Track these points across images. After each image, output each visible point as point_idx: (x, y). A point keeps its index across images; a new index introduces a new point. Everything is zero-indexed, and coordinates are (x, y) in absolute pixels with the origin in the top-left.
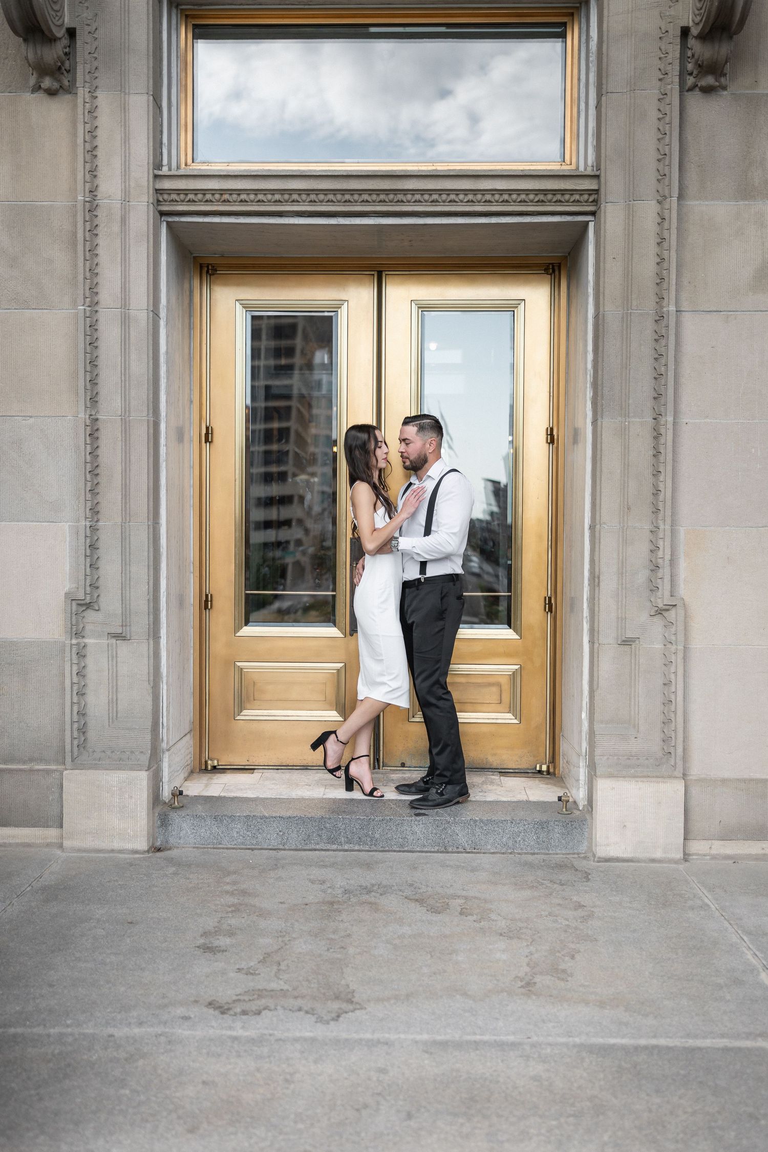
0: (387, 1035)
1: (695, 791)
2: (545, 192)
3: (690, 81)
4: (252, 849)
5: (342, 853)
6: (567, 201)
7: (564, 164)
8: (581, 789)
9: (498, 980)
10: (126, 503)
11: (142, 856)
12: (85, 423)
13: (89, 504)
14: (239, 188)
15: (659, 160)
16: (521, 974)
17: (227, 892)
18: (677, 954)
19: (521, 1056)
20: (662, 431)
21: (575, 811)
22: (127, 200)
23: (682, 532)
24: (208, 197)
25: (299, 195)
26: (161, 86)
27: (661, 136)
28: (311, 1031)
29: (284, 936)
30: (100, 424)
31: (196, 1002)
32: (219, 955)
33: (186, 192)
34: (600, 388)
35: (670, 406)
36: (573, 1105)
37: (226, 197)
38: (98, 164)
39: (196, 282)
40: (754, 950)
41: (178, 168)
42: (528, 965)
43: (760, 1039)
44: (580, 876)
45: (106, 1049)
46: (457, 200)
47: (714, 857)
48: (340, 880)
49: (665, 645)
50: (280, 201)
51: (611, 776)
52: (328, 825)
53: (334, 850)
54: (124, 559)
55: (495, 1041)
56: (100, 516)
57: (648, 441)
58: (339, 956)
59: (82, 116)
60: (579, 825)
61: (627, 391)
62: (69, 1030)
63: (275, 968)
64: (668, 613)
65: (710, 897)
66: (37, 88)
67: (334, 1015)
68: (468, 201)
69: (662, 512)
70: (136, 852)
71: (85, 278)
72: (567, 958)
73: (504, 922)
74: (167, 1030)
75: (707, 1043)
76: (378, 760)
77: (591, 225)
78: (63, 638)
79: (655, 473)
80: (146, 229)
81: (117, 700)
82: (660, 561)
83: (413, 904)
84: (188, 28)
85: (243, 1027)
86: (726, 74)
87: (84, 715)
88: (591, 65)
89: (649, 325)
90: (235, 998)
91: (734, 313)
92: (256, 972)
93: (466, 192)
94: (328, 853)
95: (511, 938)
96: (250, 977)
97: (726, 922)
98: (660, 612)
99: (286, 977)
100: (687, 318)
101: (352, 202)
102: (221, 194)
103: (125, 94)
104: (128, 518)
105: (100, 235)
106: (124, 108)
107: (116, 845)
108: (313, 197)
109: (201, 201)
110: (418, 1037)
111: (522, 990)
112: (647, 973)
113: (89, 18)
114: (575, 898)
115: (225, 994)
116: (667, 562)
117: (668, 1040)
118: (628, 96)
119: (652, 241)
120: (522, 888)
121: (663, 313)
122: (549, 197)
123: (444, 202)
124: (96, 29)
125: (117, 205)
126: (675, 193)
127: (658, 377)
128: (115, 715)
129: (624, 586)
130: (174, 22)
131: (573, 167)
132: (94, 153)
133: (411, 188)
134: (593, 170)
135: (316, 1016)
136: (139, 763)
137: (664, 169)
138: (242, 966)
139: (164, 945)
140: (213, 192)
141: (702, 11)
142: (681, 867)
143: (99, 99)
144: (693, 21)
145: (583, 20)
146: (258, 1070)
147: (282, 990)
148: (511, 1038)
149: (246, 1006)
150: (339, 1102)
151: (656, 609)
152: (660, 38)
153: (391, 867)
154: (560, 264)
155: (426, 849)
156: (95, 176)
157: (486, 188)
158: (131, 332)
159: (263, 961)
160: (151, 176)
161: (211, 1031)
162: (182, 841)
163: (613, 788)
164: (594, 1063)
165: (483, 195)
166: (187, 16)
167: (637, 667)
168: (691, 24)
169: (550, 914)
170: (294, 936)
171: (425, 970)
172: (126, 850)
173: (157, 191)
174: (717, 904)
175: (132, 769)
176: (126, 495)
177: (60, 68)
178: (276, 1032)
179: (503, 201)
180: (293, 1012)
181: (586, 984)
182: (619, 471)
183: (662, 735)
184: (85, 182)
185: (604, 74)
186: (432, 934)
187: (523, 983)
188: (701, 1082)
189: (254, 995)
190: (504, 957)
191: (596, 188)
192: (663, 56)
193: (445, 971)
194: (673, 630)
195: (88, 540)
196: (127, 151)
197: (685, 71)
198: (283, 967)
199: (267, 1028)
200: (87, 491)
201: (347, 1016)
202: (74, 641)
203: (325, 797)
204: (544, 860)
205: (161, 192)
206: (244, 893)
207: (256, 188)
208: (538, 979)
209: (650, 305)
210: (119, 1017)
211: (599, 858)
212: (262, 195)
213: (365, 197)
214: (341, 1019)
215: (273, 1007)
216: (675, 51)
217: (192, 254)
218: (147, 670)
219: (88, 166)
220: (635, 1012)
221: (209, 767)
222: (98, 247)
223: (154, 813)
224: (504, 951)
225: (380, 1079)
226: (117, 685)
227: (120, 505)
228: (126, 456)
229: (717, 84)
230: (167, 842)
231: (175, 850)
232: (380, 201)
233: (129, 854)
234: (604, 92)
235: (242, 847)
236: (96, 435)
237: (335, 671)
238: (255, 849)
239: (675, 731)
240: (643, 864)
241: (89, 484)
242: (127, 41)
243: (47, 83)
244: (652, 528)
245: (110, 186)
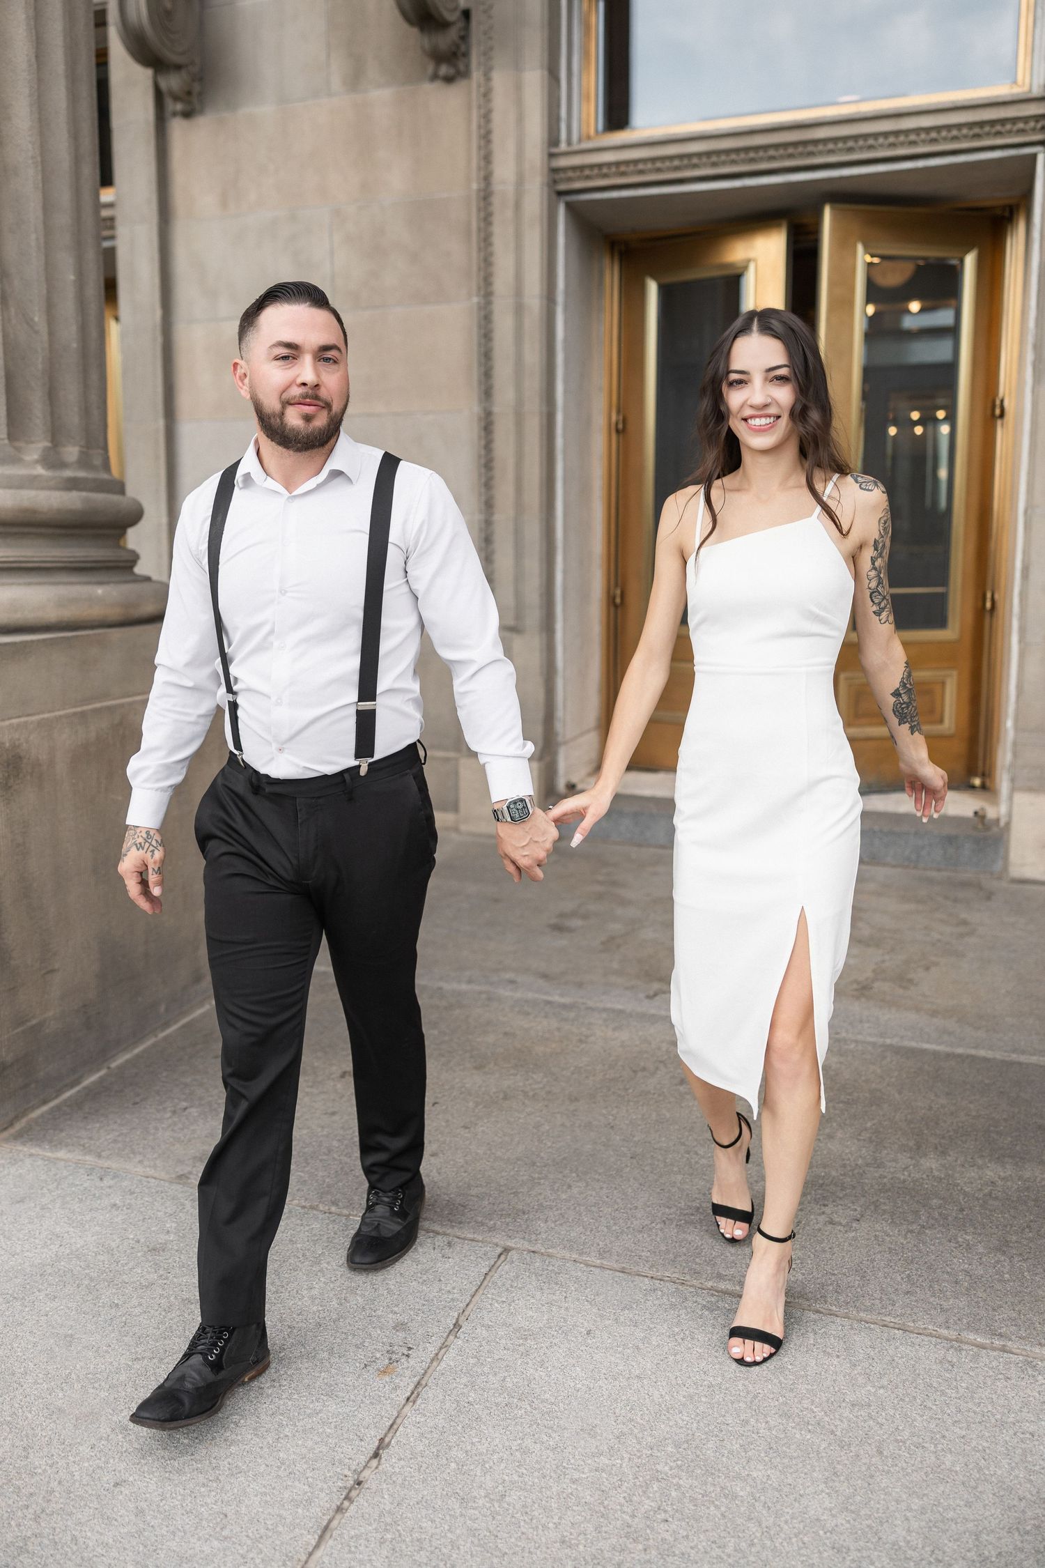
2: (981, 124)
6: (1009, 132)
7: (1015, 85)
8: (1002, 804)
10: (519, 496)
12: (480, 416)
13: (483, 498)
14: (635, 158)
21: (994, 828)
22: (521, 183)
26: (559, 57)
29: (636, 923)
30: (495, 418)
33: (581, 168)
38: (492, 149)
41: (579, 142)
46: (876, 145)
51: (1031, 790)
54: (517, 552)
56: (494, 510)
59: (477, 101)
60: (994, 843)
66: (435, 77)
68: (888, 145)
71: (480, 269)
77: (1041, 160)
80: (539, 211)
93: (886, 135)
101: (754, 161)
102: (618, 167)
103: (520, 71)
104: (521, 511)
105: (495, 224)
106: (518, 87)
108: (714, 159)
122: (989, 129)
123: (861, 148)
124: (491, 7)
125: (510, 189)
131: (1026, 88)
132: (489, 138)
133: (821, 137)
140: (609, 165)
143: (494, 80)
154: (1018, 204)
156: (490, 163)
158: (526, 323)
160: (547, 155)
170: (645, 924)
173: (554, 171)
176: (519, 489)
177: (455, 53)
179: (930, 141)
184: (479, 169)
195: (482, 534)
196: (521, 131)
200: (481, 485)
205: (557, 171)
207: (654, 156)
211: (1012, 878)
212: (660, 163)
217: (601, 232)
218: (539, 663)
219: (482, 152)
222: (493, 236)
227: (514, 498)
228: (520, 448)
236: (490, 428)
241: (483, 478)
242: (522, 14)
243: (444, 70)
245: (504, 171)
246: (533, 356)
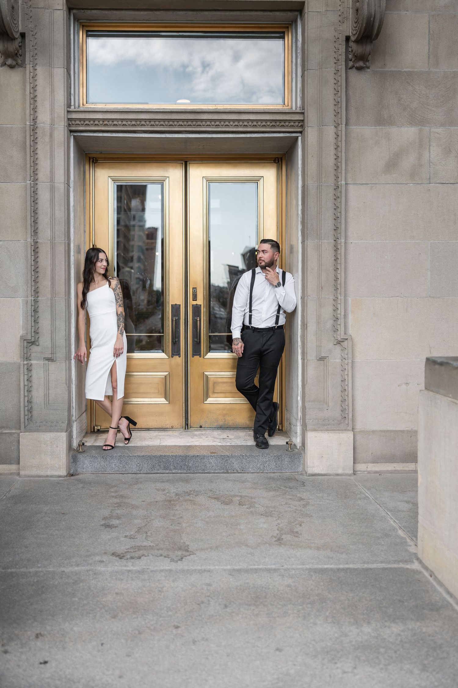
0: (209, 567)
1: (358, 437)
3: (351, 64)
4: (123, 474)
5: (171, 475)
6: (287, 126)
7: (284, 106)
8: (298, 438)
9: (263, 538)
10: (53, 287)
11: (63, 479)
12: (31, 244)
13: (33, 288)
14: (113, 118)
15: (335, 105)
16: (275, 535)
17: (113, 497)
18: (354, 522)
19: (279, 576)
20: (339, 247)
21: (295, 450)
22: (53, 124)
23: (350, 300)
24: (96, 122)
25: (145, 122)
26: (70, 63)
27: (336, 92)
28: (169, 566)
29: (147, 518)
30: (39, 245)
31: (105, 553)
32: (113, 529)
33: (84, 120)
34: (306, 224)
35: (343, 234)
36: (309, 598)
37: (106, 122)
38: (37, 105)
39: (87, 167)
40: (394, 519)
41: (79, 107)
42: (278, 530)
43: (401, 563)
44: (300, 484)
45: (62, 578)
46: (229, 125)
47: (369, 472)
48: (173, 489)
49: (342, 360)
50: (135, 125)
51: (315, 430)
52: (164, 460)
53: (167, 473)
54: (52, 317)
55: (265, 568)
56: (39, 294)
57: (332, 253)
58: (178, 528)
59: (29, 80)
60: (298, 457)
61: (320, 226)
62: (40, 569)
63: (145, 535)
64: (343, 343)
65: (368, 493)
66: (4, 65)
67: (179, 558)
68: (235, 126)
69: (339, 290)
70: (60, 477)
71: (31, 166)
72: (297, 526)
73: (262, 508)
74: (92, 568)
75: (374, 566)
76: (187, 425)
77: (300, 138)
78: (19, 361)
79: (335, 269)
80: (63, 139)
81: (49, 394)
82: (339, 316)
83: (213, 500)
84: (84, 32)
85: (132, 565)
86: (369, 61)
87: (31, 402)
88: (298, 54)
89: (331, 192)
90: (126, 551)
91: (375, 185)
92: (135, 537)
93: (234, 121)
94: (164, 475)
95: (267, 516)
96: (132, 540)
97: (378, 505)
98: (339, 343)
99: (151, 539)
100: (351, 188)
101: (173, 126)
102: (103, 121)
103: (52, 68)
104: (54, 295)
105: (39, 143)
106: (51, 76)
107: (49, 473)
108: (152, 123)
109: (92, 125)
110: (225, 568)
111: (277, 543)
112: (340, 532)
113: (32, 27)
114: (298, 495)
115: (121, 549)
116: (342, 316)
117: (354, 565)
118: (319, 71)
119: (332, 147)
120: (270, 491)
121: (338, 185)
122: (278, 123)
123: (222, 126)
124: (36, 33)
125: (47, 127)
126: (344, 123)
127: (336, 218)
128: (48, 402)
129: (320, 329)
130: (76, 29)
131: (290, 108)
132: (35, 99)
133: (205, 118)
134: (300, 110)
135: (170, 558)
136: (61, 428)
137: (338, 110)
138: (127, 534)
139: (83, 525)
140: (99, 120)
141: (357, 28)
142: (352, 478)
143: (38, 70)
144: (352, 33)
145: (294, 31)
146: (144, 586)
147: (150, 546)
148: (274, 567)
149: (133, 555)
150: (188, 601)
151: (337, 341)
152: (335, 41)
153: (199, 481)
154: (282, 158)
155: (217, 472)
156: (36, 112)
157: (245, 119)
158: (55, 195)
159: (138, 532)
160: (66, 111)
161: (116, 568)
162: (84, 470)
163: (316, 437)
164: (318, 578)
165: (243, 122)
166: (83, 26)
167: (327, 372)
168: (351, 34)
169: (286, 504)
170: (152, 518)
171: (224, 534)
172: (55, 475)
173: (68, 119)
174: (373, 496)
175: (57, 431)
176: (53, 284)
177: (16, 54)
178: (150, 567)
179: (253, 126)
180: (158, 557)
181: (310, 538)
182: (316, 268)
183: (341, 408)
184: (30, 115)
185: (306, 60)
186: (225, 516)
187: (276, 539)
188: (373, 585)
189: (135, 549)
190: (265, 526)
191: (302, 119)
192: (336, 51)
193: (235, 534)
194: (346, 352)
195: (33, 307)
196: (53, 98)
197: (348, 59)
198: (149, 534)
199: (145, 566)
200: (32, 281)
201: (186, 558)
202: (25, 362)
203: (160, 445)
204: (280, 476)
205: (71, 120)
206: (122, 496)
207: (122, 118)
208: (284, 537)
209: (331, 181)
210: (65, 562)
211: (309, 474)
212: (125, 122)
213: (181, 123)
214: (183, 560)
215: (146, 555)
216: (343, 49)
217: (84, 152)
218: (65, 378)
219: (32, 106)
220: (336, 552)
221: (96, 430)
222: (37, 150)
223: (69, 455)
224: (264, 523)
225: (208, 589)
226: (49, 386)
227: (50, 288)
228: (53, 262)
229: (365, 65)
230: (76, 471)
231: (81, 475)
232: (189, 125)
233: (56, 478)
234: (306, 69)
235: (118, 472)
236: (37, 250)
237: (164, 377)
238: (125, 473)
239: (348, 405)
240: (332, 477)
241: (33, 277)
242: (52, 40)
243: (10, 61)
244: (334, 298)
245: (44, 117)
246: (60, 214)
